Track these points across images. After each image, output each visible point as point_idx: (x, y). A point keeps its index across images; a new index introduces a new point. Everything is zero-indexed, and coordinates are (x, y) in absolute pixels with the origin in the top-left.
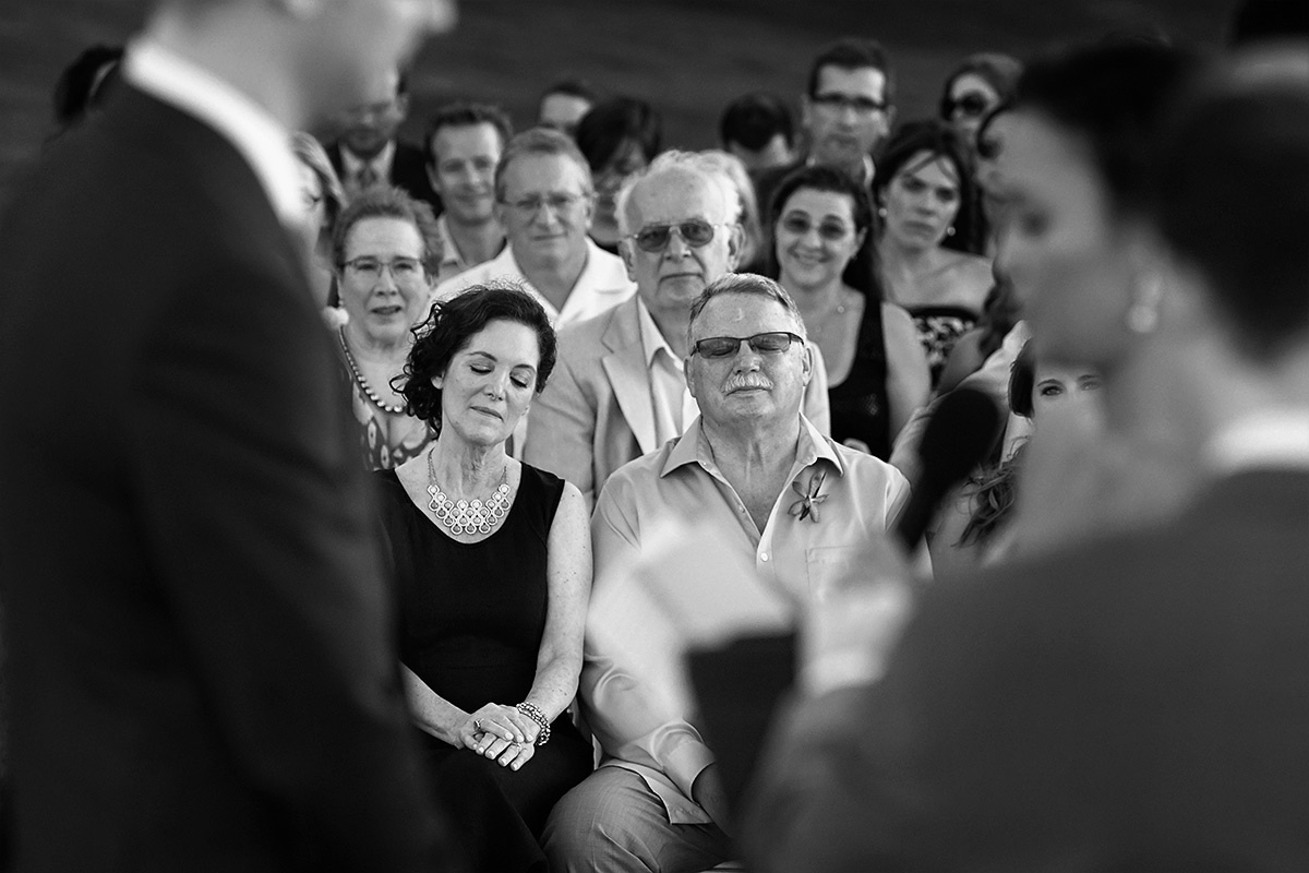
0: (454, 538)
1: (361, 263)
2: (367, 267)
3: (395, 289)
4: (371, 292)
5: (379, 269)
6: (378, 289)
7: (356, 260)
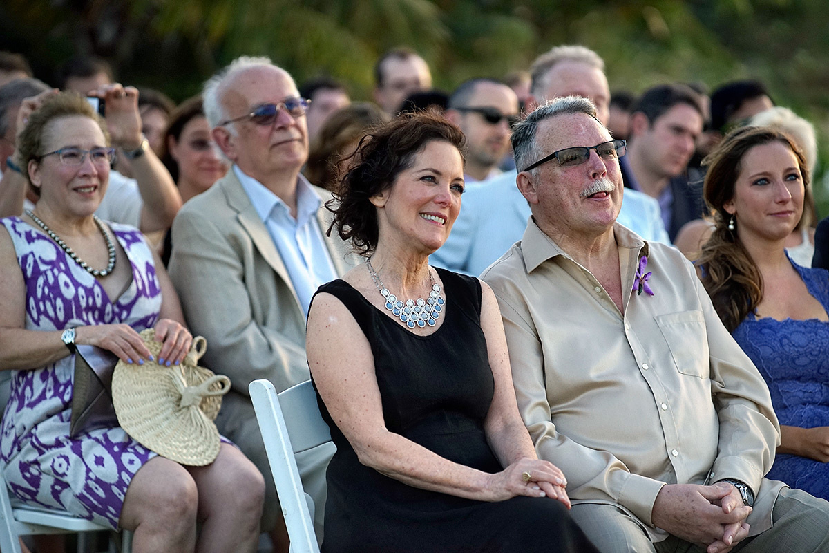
0: (411, 331)
1: (67, 152)
2: (72, 155)
3: (96, 172)
4: (76, 175)
5: (81, 157)
6: (82, 173)
7: (62, 150)
